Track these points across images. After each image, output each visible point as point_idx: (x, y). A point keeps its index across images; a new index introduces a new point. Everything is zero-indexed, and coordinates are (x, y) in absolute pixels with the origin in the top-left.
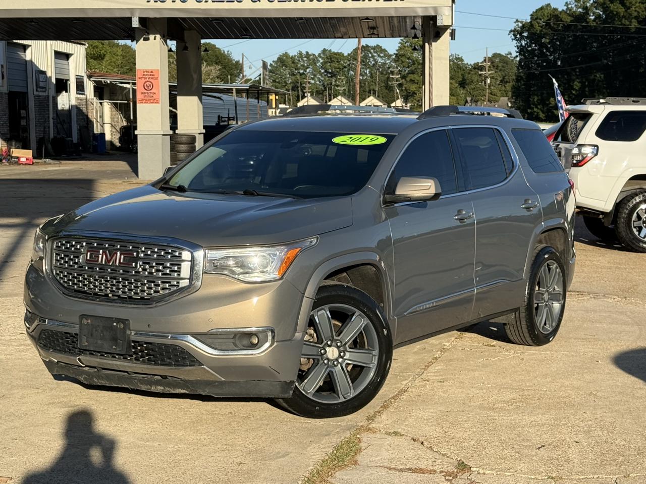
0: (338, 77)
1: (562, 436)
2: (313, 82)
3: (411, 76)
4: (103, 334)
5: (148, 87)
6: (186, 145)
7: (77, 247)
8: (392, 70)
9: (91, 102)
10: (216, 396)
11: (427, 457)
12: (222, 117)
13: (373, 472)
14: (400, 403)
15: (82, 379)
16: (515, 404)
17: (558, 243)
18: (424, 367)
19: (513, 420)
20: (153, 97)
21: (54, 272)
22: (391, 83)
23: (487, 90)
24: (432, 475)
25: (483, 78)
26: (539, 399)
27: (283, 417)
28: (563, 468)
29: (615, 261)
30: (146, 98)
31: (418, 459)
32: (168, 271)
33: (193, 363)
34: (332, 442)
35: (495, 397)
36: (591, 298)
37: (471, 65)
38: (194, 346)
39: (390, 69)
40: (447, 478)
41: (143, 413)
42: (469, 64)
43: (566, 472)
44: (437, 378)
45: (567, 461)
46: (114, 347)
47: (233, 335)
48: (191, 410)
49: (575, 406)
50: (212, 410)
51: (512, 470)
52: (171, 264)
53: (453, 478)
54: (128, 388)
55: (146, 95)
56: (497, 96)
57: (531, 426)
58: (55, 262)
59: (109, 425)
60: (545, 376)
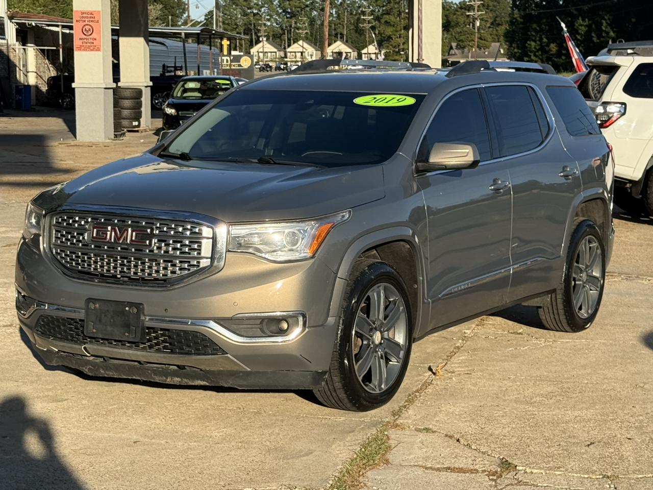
0: (300, 18)
1: (612, 432)
2: (269, 24)
3: (387, 17)
4: (113, 320)
5: (88, 32)
6: (131, 100)
7: (81, 222)
8: (364, 10)
9: (13, 49)
10: (240, 388)
11: (466, 456)
12: (168, 67)
13: (408, 471)
14: (426, 396)
15: (87, 370)
16: (554, 398)
17: (597, 215)
18: (446, 357)
19: (555, 415)
20: (93, 43)
21: (54, 251)
22: (362, 26)
23: (477, 34)
24: (474, 475)
25: (471, 20)
26: (581, 392)
27: (298, 412)
28: (617, 466)
29: (646, 237)
30: (84, 44)
31: (456, 457)
32: (187, 250)
33: (215, 352)
34: (357, 440)
35: (531, 390)
36: (622, 279)
37: (456, 4)
38: (217, 332)
39: (361, 9)
40: (491, 477)
41: (141, 408)
42: (454, 2)
43: (622, 471)
44: (463, 369)
45: (621, 458)
46: (127, 334)
47: (260, 320)
48: (194, 405)
49: (622, 400)
50: (218, 404)
51: (562, 469)
52: (190, 242)
53: (498, 477)
54: (139, 380)
55: (85, 41)
56: (487, 41)
57: (576, 421)
58: (55, 241)
59: (106, 420)
60: (584, 367)
